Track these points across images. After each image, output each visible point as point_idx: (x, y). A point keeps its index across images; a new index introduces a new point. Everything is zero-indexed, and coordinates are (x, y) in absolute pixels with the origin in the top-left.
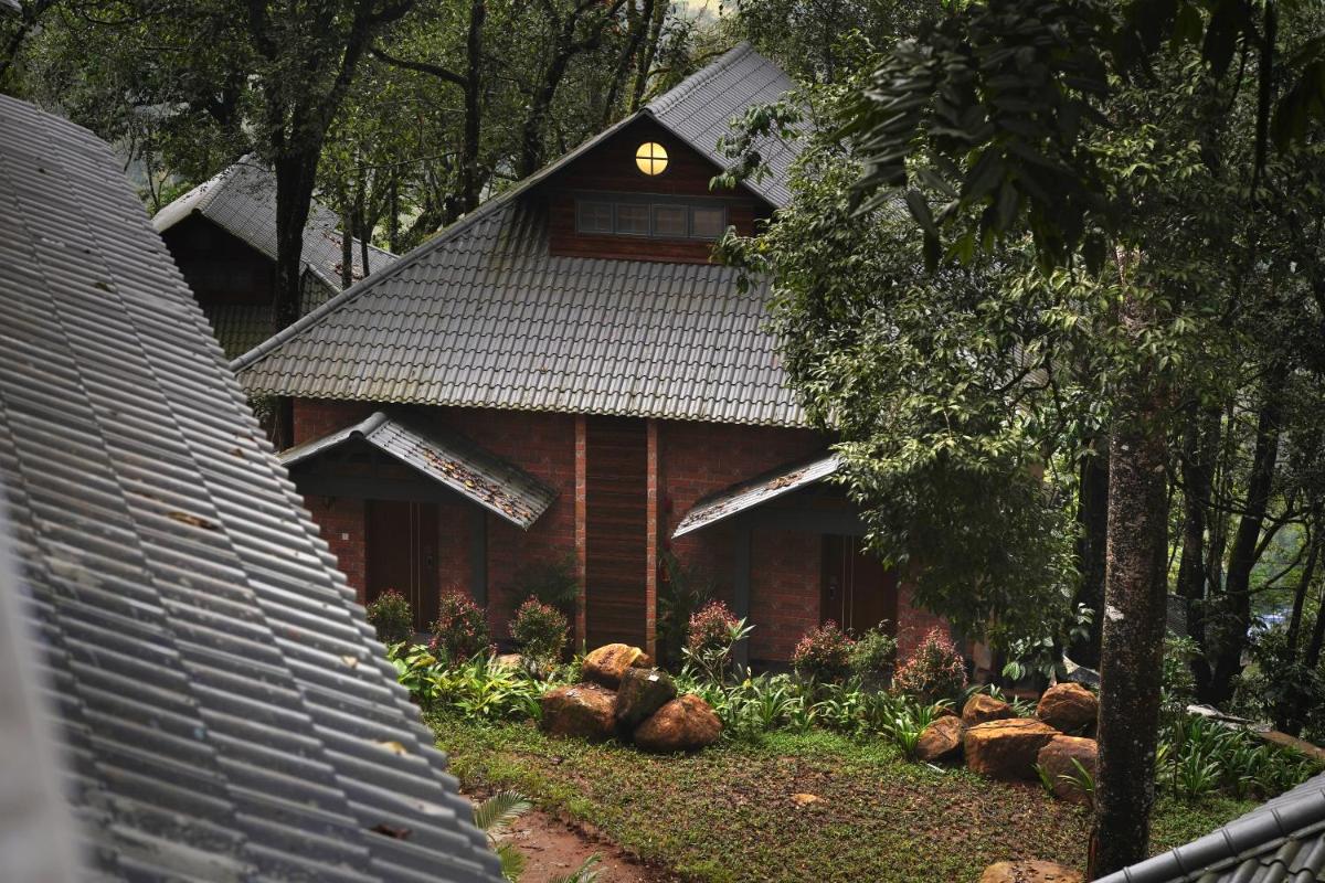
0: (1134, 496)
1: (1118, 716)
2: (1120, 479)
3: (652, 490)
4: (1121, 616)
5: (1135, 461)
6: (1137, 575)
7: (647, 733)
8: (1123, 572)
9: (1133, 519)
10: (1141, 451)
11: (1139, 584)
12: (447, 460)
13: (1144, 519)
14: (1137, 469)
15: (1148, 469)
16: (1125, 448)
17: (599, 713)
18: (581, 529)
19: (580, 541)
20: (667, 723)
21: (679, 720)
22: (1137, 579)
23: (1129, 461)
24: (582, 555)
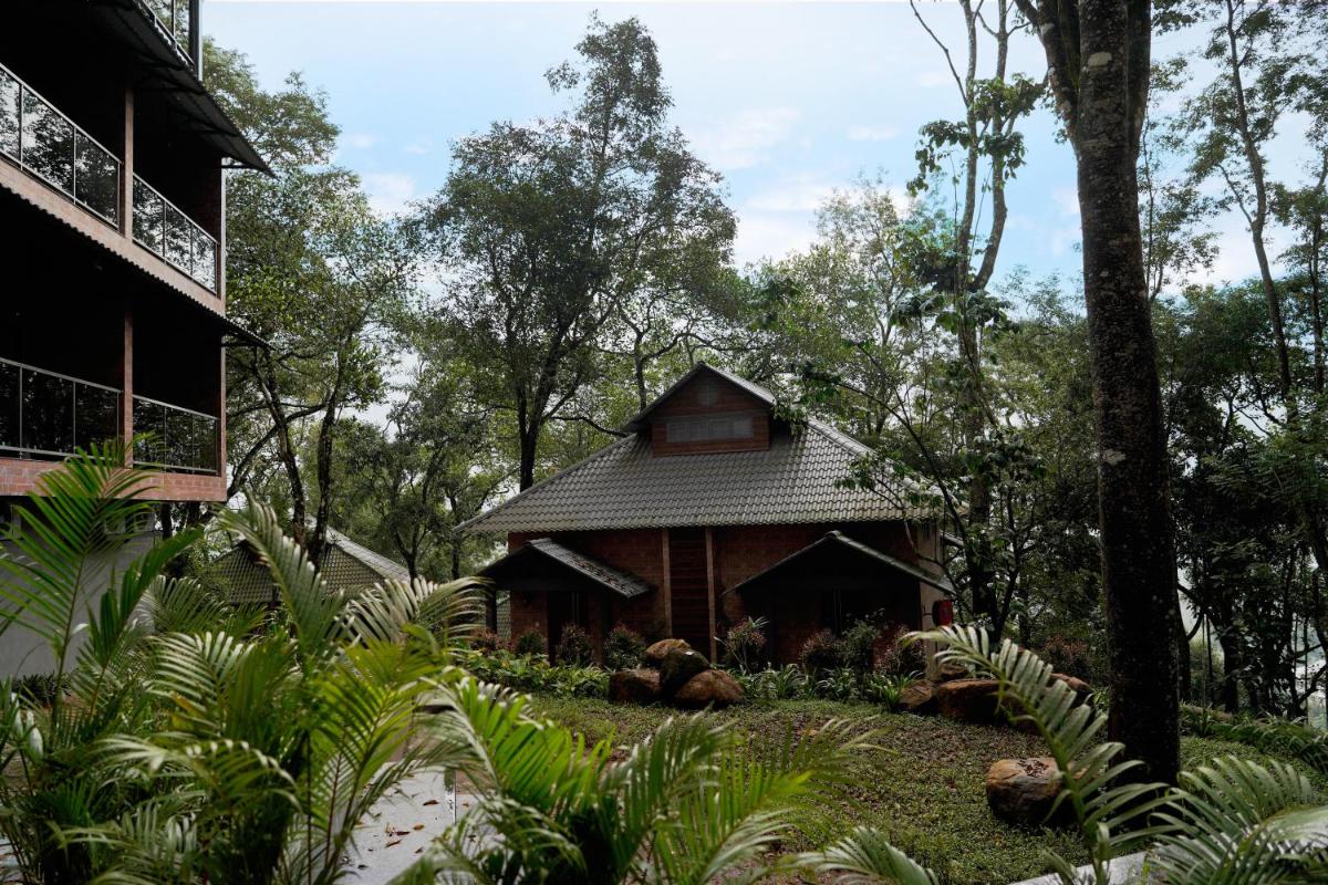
0: (1121, 324)
1: (1132, 569)
2: (1102, 309)
3: (710, 576)
4: (1122, 457)
5: (1118, 284)
6: (1135, 409)
7: (685, 693)
8: (1119, 407)
9: (1122, 348)
10: (1123, 274)
11: (1139, 418)
12: (584, 562)
13: (1135, 346)
14: (1121, 294)
15: (1133, 292)
16: (1105, 274)
17: (648, 682)
18: (668, 605)
19: (668, 613)
20: (698, 686)
21: (708, 683)
22: (1134, 413)
23: (1112, 286)
24: (670, 623)
